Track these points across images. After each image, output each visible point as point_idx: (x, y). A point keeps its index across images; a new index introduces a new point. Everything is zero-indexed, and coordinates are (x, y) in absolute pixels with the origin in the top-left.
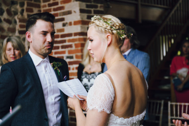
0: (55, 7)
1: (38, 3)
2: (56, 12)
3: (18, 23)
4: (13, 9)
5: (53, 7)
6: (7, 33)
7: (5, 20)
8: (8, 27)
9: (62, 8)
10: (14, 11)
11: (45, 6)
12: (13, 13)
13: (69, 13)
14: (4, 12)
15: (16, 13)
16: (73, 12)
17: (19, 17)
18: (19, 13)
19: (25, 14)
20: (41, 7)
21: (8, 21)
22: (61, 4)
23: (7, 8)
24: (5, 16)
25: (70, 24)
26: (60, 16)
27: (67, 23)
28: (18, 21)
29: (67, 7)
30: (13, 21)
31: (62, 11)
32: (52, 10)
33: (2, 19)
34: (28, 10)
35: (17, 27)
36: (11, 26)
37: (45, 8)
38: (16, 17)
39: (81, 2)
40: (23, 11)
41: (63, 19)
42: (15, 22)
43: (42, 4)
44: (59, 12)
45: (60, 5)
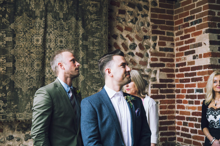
0: (187, 39)
1: (171, 37)
2: (187, 45)
3: (150, 57)
4: (145, 44)
5: (184, 40)
6: (139, 66)
7: (137, 54)
8: (140, 60)
9: (193, 40)
10: (146, 46)
11: (178, 39)
12: (145, 47)
13: (200, 45)
14: (137, 46)
15: (148, 47)
16: (203, 44)
17: (151, 51)
18: (151, 47)
19: (157, 47)
20: (175, 40)
21: (140, 55)
22: (192, 36)
23: (140, 42)
24: (138, 50)
25: (200, 56)
26: (191, 48)
27: (197, 55)
28: (149, 54)
29: (198, 39)
30: (145, 54)
31: (193, 43)
32: (184, 42)
33: (135, 53)
34: (160, 44)
35: (149, 61)
36: (143, 60)
37: (178, 41)
38: (148, 51)
39: (211, 34)
40: (155, 44)
41: (193, 52)
42: (148, 55)
43: (175, 37)
44: (190, 44)
45: (191, 38)
